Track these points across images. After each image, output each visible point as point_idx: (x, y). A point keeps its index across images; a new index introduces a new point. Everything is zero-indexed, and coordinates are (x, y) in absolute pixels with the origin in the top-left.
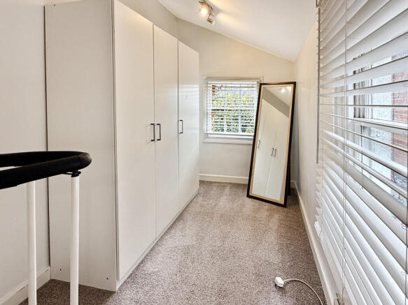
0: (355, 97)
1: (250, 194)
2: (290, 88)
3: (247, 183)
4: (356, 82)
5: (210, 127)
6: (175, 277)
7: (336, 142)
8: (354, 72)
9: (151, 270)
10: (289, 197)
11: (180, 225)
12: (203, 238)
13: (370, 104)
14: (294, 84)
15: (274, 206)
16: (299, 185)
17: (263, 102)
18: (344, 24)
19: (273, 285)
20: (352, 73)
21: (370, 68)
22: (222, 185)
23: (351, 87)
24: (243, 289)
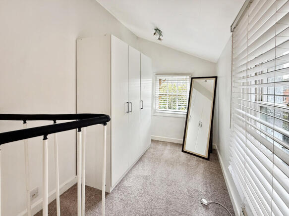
0: (256, 88)
1: (184, 150)
2: (213, 80)
3: (182, 143)
4: (257, 79)
5: (158, 106)
6: (140, 190)
7: (243, 116)
8: (256, 74)
9: (127, 185)
10: (211, 154)
11: (141, 164)
12: (155, 172)
13: (266, 93)
14: (216, 78)
15: (201, 159)
16: (218, 147)
17: (194, 90)
18: (246, 47)
19: (200, 203)
20: (254, 75)
21: (266, 72)
22: (165, 143)
23: (253, 83)
24: (181, 202)
